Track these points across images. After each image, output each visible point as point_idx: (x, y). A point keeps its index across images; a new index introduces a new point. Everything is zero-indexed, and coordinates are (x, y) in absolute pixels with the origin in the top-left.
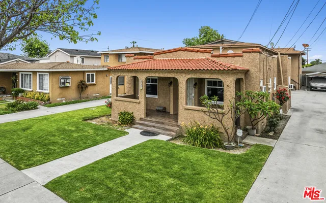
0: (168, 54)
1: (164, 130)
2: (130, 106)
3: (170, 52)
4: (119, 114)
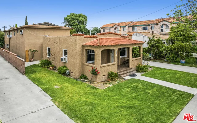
4: (103, 76)
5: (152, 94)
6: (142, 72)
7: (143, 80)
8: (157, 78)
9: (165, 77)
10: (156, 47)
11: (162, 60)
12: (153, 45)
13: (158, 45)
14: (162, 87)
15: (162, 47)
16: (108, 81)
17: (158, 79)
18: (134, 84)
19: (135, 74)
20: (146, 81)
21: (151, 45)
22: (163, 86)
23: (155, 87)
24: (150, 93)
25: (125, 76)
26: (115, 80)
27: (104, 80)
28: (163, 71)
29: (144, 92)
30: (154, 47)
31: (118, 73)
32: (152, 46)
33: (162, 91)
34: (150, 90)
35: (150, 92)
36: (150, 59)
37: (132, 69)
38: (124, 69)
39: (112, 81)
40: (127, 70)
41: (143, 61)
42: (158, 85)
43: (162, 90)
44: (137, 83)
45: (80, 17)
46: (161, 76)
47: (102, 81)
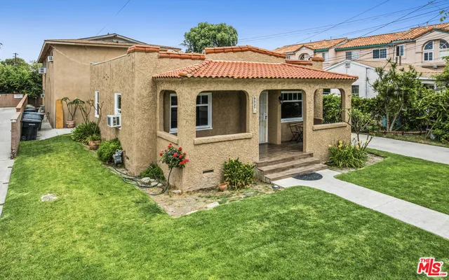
4: (204, 172)
5: (343, 251)
6: (344, 166)
7: (333, 195)
8: (388, 189)
9: (417, 188)
10: (401, 96)
11: (420, 134)
12: (392, 90)
13: (406, 91)
14: (393, 225)
15: (420, 97)
16: (220, 190)
17: (391, 194)
18: (293, 208)
19: (317, 172)
20: (341, 199)
21: (384, 91)
22: (401, 224)
23: (367, 222)
24: (337, 250)
25: (280, 178)
26: (243, 186)
27: (209, 186)
28: (414, 168)
29: (313, 243)
30: (395, 97)
31: (257, 165)
32: (389, 93)
33: (392, 244)
34: (340, 233)
35: (339, 243)
36: (381, 132)
37: (311, 155)
38: (286, 155)
39: (233, 189)
40: (293, 159)
41: (354, 136)
42: (382, 215)
43: (391, 240)
44: (306, 203)
45: (219, 31)
46: (402, 183)
47: (201, 189)
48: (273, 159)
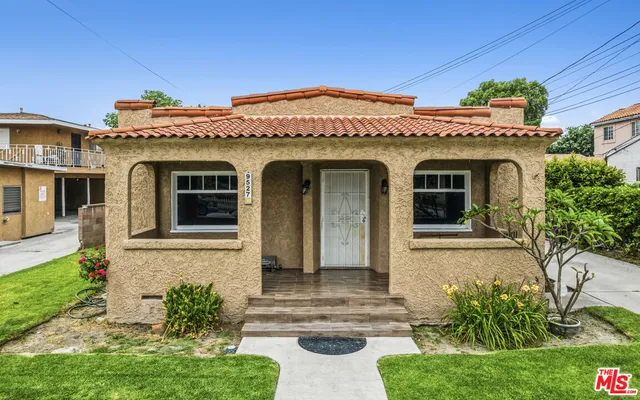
0: (284, 104)
1: (361, 321)
2: (198, 265)
3: (271, 101)
4: (144, 297)
25: (267, 335)
37: (397, 300)
47: (136, 324)
48: (294, 296)
